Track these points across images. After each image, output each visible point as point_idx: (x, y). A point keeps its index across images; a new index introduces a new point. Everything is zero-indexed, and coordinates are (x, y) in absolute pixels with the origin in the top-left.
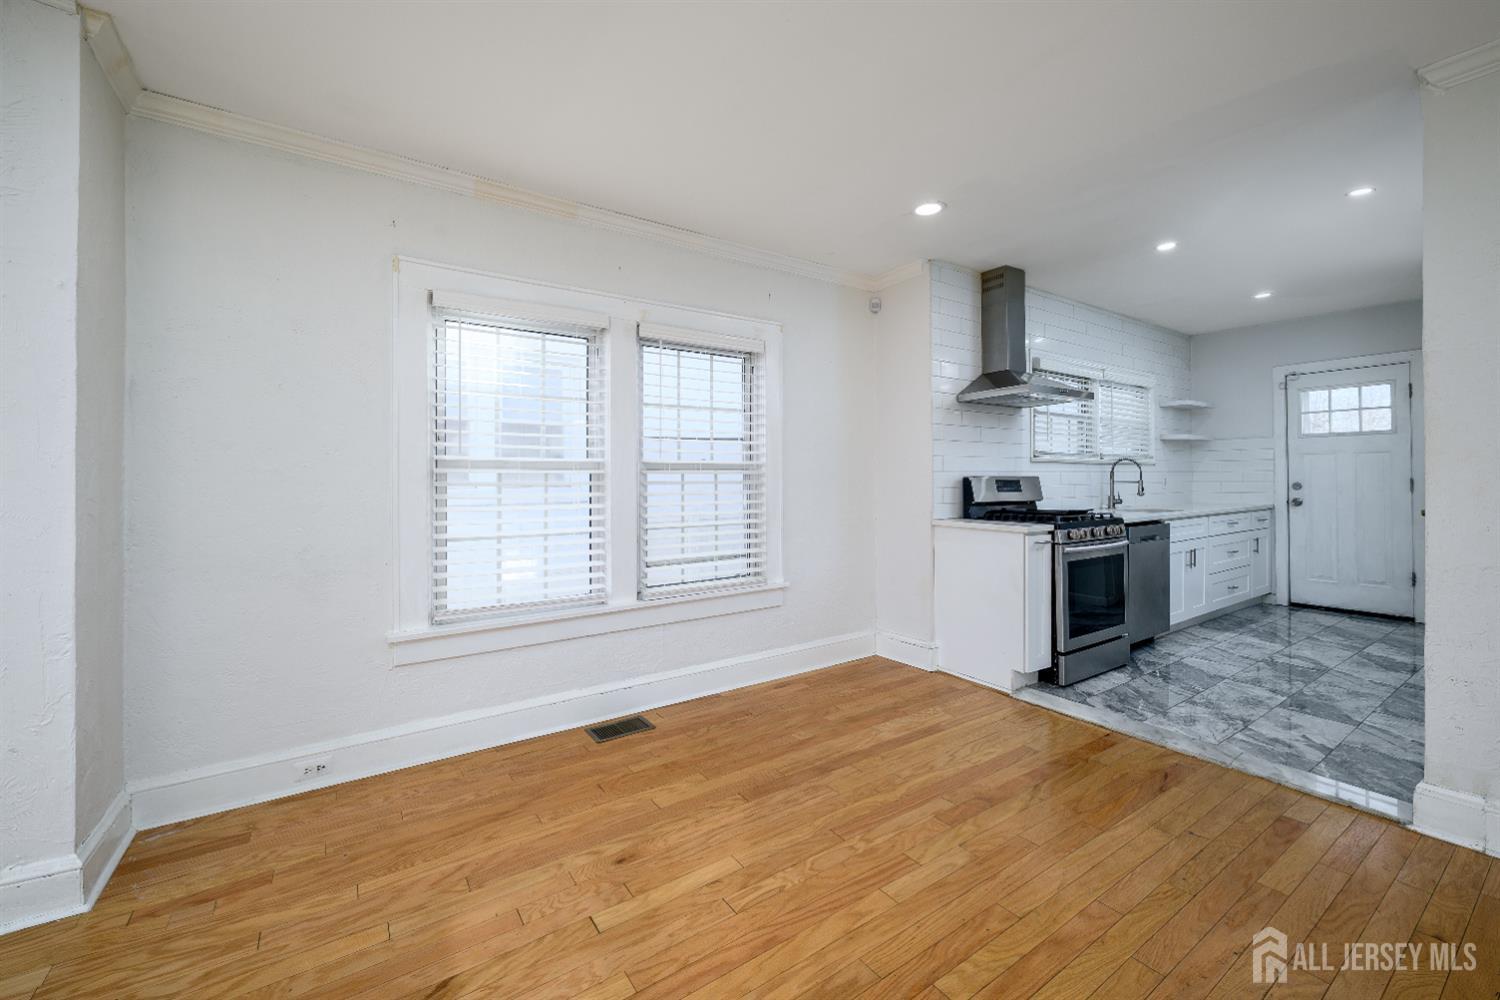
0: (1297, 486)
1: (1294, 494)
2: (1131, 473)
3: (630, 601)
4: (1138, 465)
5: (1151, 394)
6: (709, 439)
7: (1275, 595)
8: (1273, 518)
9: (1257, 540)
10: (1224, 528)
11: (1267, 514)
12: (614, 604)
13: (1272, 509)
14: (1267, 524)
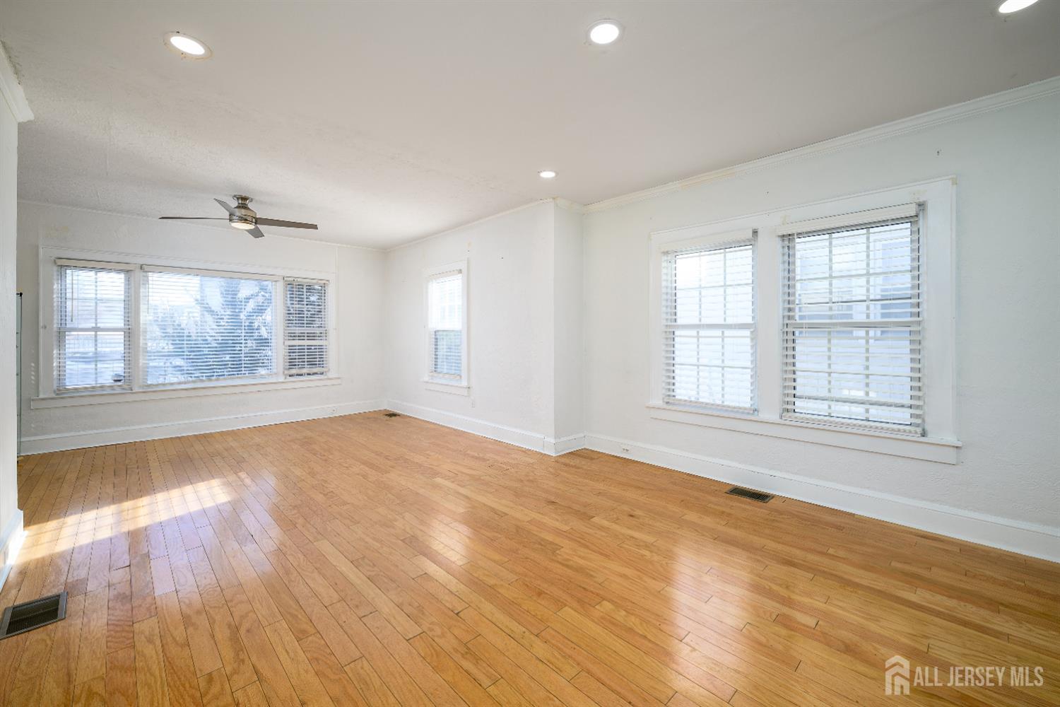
3: (775, 417)
6: (865, 301)
12: (763, 416)
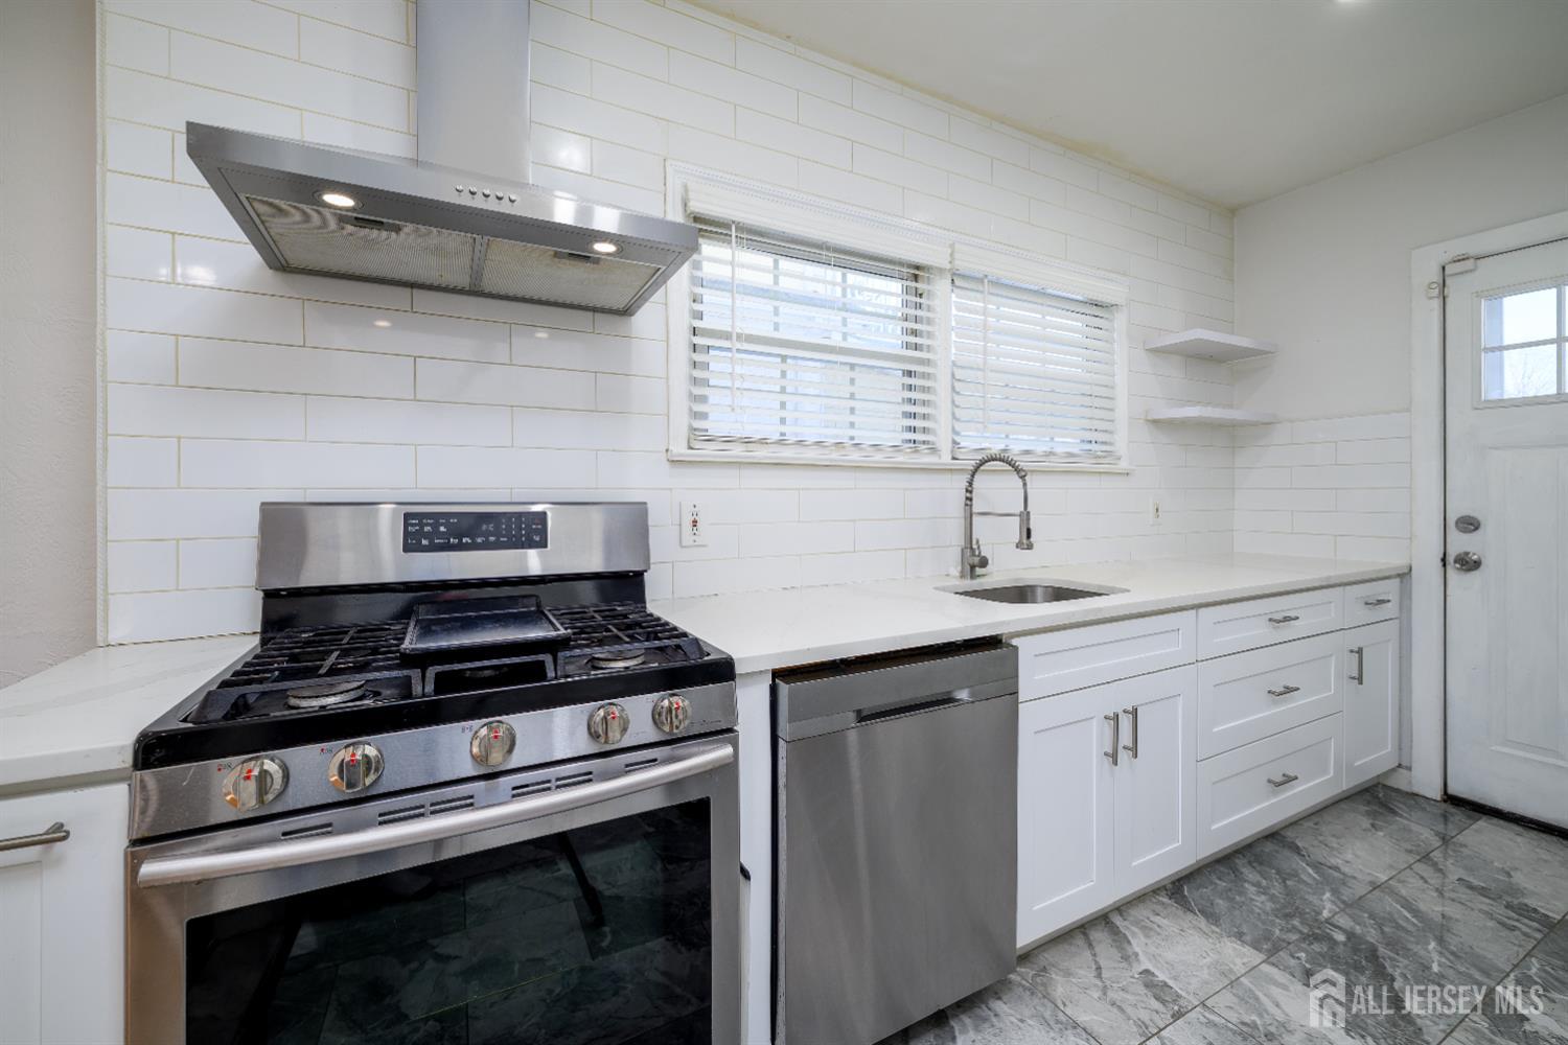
0: (1470, 524)
1: (1460, 543)
2: (998, 491)
4: (1017, 470)
5: (1120, 321)
7: (1409, 769)
8: (1406, 595)
9: (1360, 651)
10: (1261, 632)
11: (1390, 589)
13: (1405, 575)
14: (1390, 610)
